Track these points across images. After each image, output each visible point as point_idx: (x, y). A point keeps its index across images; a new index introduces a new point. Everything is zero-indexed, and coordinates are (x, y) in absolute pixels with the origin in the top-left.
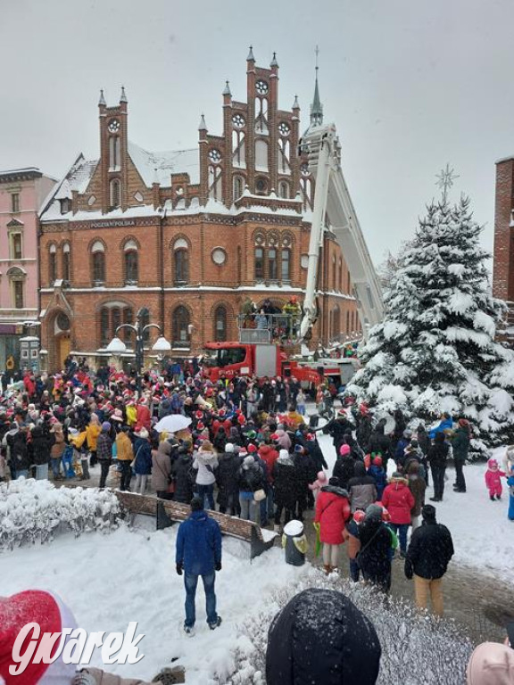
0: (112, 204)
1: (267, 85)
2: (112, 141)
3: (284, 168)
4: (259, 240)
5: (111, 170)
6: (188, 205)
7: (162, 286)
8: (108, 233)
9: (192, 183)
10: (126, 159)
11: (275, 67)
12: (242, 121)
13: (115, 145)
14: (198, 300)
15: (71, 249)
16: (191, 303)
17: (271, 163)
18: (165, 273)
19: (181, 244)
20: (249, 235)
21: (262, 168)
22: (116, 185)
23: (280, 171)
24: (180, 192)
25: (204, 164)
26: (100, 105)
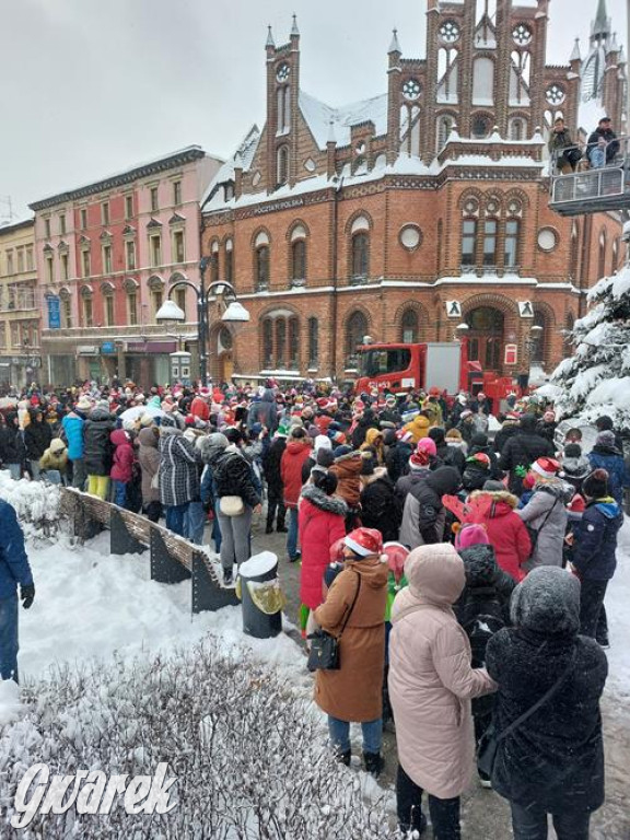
0: (278, 181)
2: (280, 93)
3: (518, 96)
4: (470, 207)
5: (279, 134)
6: (371, 167)
7: (335, 286)
8: (273, 219)
9: (378, 134)
10: (297, 115)
12: (455, 31)
13: (284, 98)
14: (379, 301)
15: (233, 246)
16: (370, 305)
17: (499, 90)
18: (339, 266)
19: (361, 225)
20: (454, 201)
21: (483, 99)
22: (284, 153)
23: (513, 102)
24: (361, 151)
25: (395, 103)
26: (267, 47)
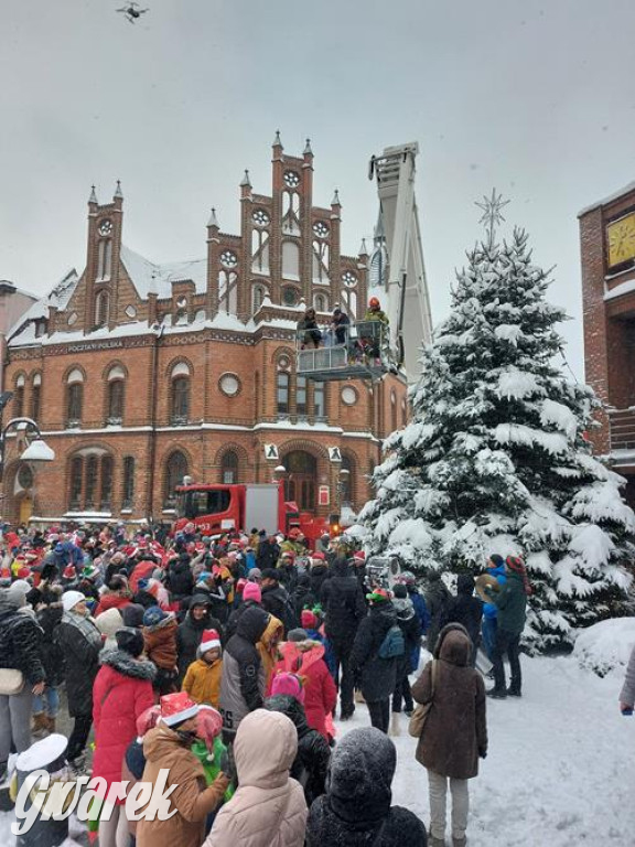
0: (97, 323)
1: (298, 177)
2: (102, 246)
3: (320, 277)
4: (283, 363)
5: (99, 280)
6: (191, 320)
7: (154, 426)
8: (89, 358)
9: (198, 292)
10: (118, 266)
11: (308, 155)
12: (265, 218)
13: (105, 249)
14: (199, 443)
15: (42, 381)
16: (191, 447)
17: (304, 270)
18: (158, 409)
19: (182, 370)
20: (269, 356)
21: (291, 275)
22: (104, 300)
23: (315, 280)
24: (183, 304)
25: (214, 268)
26: (90, 203)
